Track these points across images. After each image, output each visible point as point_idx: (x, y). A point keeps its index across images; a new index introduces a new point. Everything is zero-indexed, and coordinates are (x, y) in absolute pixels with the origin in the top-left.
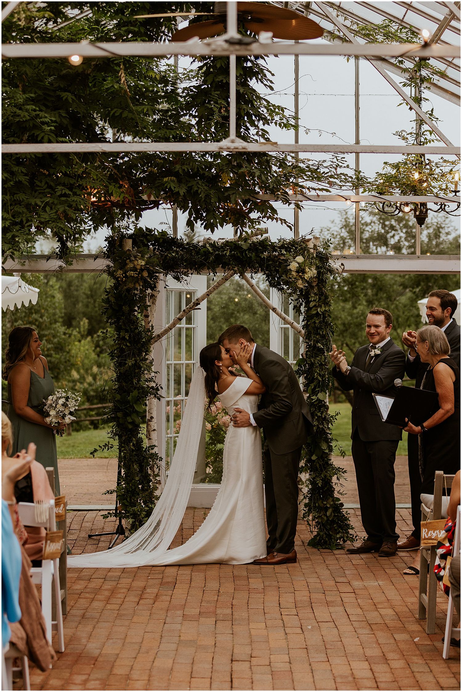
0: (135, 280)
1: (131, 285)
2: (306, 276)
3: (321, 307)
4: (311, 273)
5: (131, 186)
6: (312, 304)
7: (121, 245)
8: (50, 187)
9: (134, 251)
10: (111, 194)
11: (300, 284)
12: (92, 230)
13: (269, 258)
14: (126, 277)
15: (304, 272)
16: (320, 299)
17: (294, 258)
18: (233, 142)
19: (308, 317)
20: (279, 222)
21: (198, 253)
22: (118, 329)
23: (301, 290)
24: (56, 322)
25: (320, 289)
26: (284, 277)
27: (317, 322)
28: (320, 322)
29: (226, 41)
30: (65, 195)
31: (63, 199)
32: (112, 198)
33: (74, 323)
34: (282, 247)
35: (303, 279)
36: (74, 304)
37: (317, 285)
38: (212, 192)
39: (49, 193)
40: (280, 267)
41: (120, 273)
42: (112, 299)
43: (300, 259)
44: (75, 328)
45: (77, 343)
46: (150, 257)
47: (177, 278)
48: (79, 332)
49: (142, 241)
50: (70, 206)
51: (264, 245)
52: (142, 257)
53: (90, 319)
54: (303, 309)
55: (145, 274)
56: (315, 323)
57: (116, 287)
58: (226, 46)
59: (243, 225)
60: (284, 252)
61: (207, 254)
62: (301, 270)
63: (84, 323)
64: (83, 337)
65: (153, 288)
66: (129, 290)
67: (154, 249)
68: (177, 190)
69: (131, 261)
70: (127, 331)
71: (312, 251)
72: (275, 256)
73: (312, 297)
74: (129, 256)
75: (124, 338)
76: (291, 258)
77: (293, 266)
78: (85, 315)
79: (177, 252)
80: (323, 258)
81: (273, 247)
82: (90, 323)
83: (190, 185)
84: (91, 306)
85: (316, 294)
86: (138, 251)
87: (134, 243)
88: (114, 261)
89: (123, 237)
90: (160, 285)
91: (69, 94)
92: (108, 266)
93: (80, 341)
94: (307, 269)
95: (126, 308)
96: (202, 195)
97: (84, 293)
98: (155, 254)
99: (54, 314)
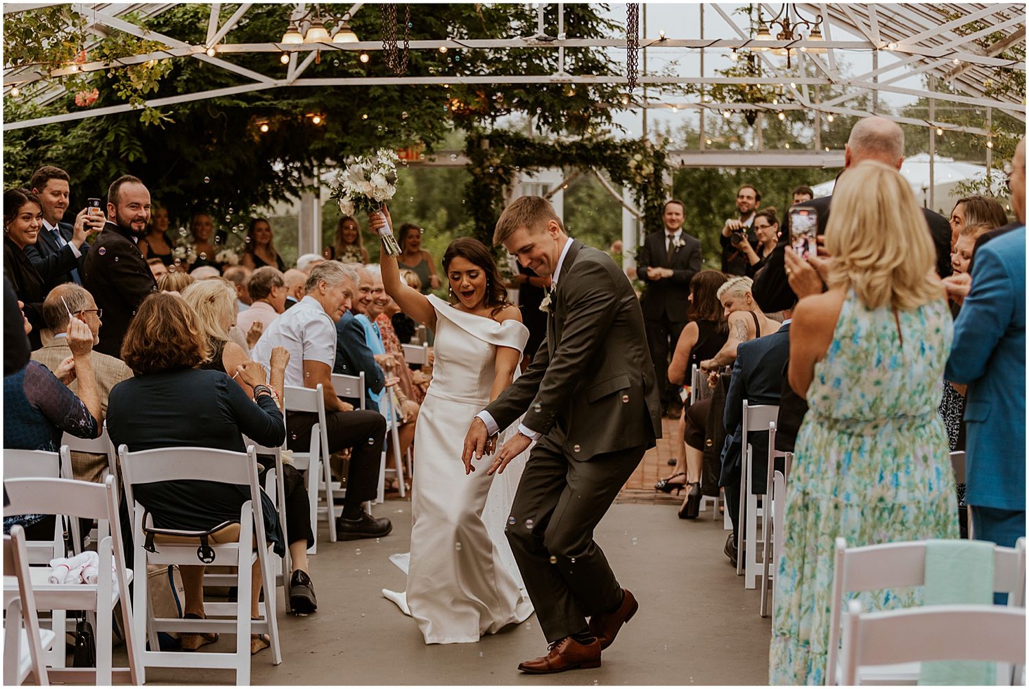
0: (492, 176)
1: (488, 181)
2: (644, 173)
3: (657, 200)
4: (648, 169)
5: (486, 96)
6: (649, 197)
7: (479, 145)
8: (417, 99)
9: (491, 151)
10: (469, 104)
11: (638, 179)
12: (453, 129)
13: (611, 156)
14: (484, 174)
15: (641, 168)
16: (656, 193)
17: (633, 156)
18: (561, 75)
19: (647, 209)
20: (615, 126)
21: (547, 152)
22: (477, 220)
23: (640, 185)
24: (406, 212)
25: (656, 184)
26: (624, 174)
27: (654, 213)
28: (657, 214)
29: (537, 39)
30: (430, 107)
31: (429, 111)
32: (470, 107)
33: (429, 214)
34: (623, 146)
35: (641, 175)
36: (429, 189)
37: (654, 181)
38: (556, 101)
39: (417, 104)
40: (620, 164)
41: (478, 170)
42: (471, 194)
43: (638, 157)
44: (430, 220)
45: (433, 240)
46: (505, 156)
47: (529, 174)
48: (436, 226)
49: (498, 142)
50: (434, 116)
51: (608, 144)
52: (498, 156)
53: (449, 208)
54: (642, 201)
55: (501, 171)
56: (652, 214)
57: (475, 182)
58: (537, 41)
59: (585, 128)
60: (624, 151)
61: (555, 152)
62: (639, 167)
63: (442, 214)
64: (441, 231)
65: (508, 183)
66: (486, 186)
67: (509, 148)
68: (525, 99)
69: (488, 160)
70: (484, 222)
71: (649, 150)
72: (617, 155)
73: (650, 191)
74: (486, 156)
75: (482, 228)
76: (630, 156)
77: (632, 163)
78: (442, 203)
79: (529, 151)
80: (659, 157)
81: (615, 147)
82: (450, 215)
83: (537, 95)
84: (450, 192)
85: (653, 188)
86: (494, 151)
87: (491, 144)
88: (473, 159)
89: (481, 137)
90: (515, 181)
91: (432, 18)
92: (468, 165)
93: (436, 237)
94: (644, 166)
95: (483, 202)
96: (547, 104)
97: (441, 177)
98: (509, 153)
99: (405, 203)
